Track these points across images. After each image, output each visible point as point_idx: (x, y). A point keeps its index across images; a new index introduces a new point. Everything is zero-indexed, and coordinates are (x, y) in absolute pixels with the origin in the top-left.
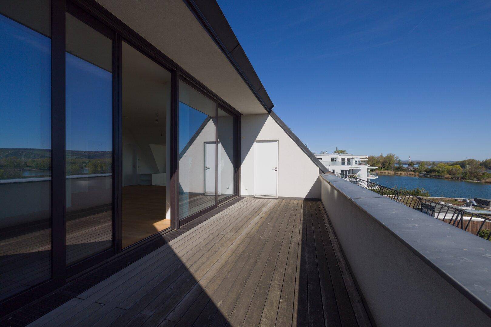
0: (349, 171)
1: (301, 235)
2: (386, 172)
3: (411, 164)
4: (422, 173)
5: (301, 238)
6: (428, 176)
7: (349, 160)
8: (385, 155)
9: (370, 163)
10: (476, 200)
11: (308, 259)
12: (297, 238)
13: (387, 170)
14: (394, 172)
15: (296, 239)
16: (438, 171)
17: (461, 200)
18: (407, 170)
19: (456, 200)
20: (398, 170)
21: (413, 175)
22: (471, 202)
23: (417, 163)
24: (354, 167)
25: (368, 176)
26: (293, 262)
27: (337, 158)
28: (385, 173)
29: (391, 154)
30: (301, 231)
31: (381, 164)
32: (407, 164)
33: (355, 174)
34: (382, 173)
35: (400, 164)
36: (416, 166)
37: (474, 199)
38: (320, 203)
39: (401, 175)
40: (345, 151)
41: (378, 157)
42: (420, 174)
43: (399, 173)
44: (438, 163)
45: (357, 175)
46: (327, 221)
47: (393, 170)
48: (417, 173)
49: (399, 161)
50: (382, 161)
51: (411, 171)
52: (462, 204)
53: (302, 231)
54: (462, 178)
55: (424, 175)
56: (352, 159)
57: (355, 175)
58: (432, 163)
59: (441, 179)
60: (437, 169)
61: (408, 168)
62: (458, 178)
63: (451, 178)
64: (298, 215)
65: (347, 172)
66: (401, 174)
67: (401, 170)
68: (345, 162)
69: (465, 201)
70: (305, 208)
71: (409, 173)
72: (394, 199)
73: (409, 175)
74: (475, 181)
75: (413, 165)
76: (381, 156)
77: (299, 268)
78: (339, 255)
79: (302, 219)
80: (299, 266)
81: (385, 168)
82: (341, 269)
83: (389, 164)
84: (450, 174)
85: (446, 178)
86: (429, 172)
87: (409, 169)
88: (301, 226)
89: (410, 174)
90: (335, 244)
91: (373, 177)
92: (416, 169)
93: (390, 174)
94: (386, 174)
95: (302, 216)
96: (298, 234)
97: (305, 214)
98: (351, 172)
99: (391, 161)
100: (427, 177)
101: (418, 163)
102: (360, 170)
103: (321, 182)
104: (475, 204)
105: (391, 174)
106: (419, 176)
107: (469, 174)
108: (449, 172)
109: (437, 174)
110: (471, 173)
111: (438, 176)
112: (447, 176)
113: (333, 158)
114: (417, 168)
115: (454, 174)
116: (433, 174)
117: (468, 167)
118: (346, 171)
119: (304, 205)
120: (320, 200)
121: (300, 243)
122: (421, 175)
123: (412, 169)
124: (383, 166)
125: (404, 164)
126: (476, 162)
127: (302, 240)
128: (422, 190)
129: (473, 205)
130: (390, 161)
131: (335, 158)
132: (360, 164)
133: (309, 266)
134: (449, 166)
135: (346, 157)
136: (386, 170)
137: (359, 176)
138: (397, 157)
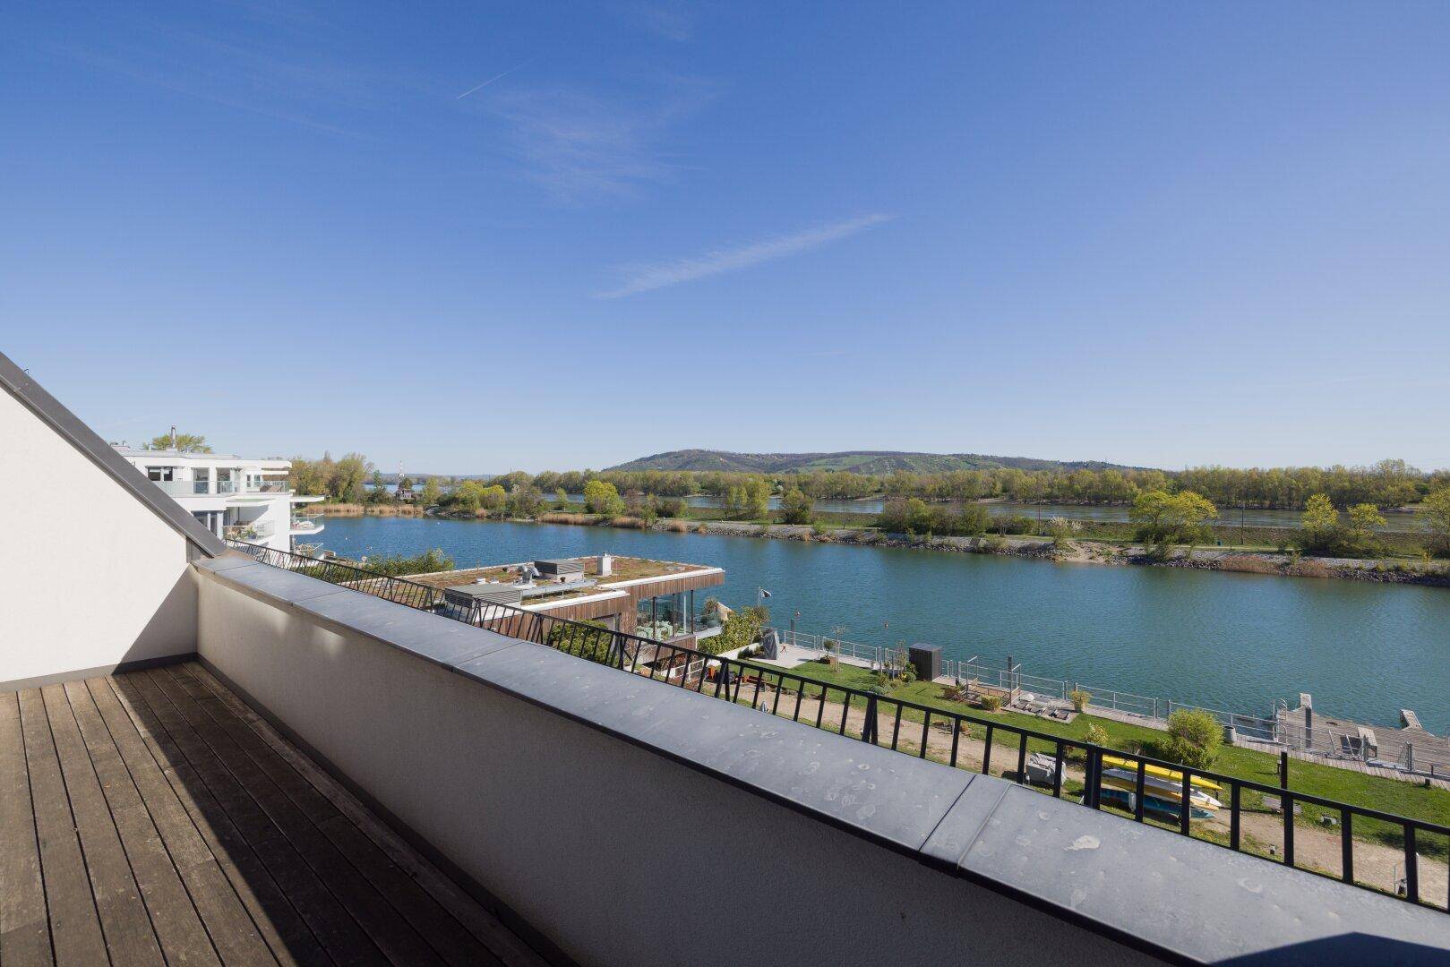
0: (227, 513)
1: (203, 824)
2: (342, 507)
3: (405, 483)
4: (431, 507)
5: (210, 836)
6: (443, 514)
7: (224, 474)
8: (336, 458)
9: (293, 481)
10: (538, 565)
11: (291, 898)
12: (195, 845)
13: (344, 501)
14: (362, 508)
15: (193, 850)
16: (464, 502)
17: (513, 567)
18: (396, 500)
19: (505, 570)
20: (373, 501)
21: (410, 513)
22: (530, 571)
23: (419, 479)
24: (243, 496)
25: (293, 526)
26: (242, 939)
27: (176, 468)
28: (338, 511)
29: (354, 454)
30: (195, 811)
31: (327, 486)
32: (394, 484)
33: (248, 523)
34: (330, 511)
35: (380, 484)
36: (417, 489)
37: (533, 563)
38: (198, 668)
39: (382, 515)
40: (200, 440)
41: (318, 464)
42: (427, 509)
43: (377, 509)
44: (464, 481)
45: (254, 525)
46: (270, 734)
47: (361, 501)
48: (420, 508)
49: (377, 474)
50: (328, 476)
51: (406, 502)
52: (515, 576)
53: (197, 810)
54: (508, 515)
55: (435, 513)
56: (238, 470)
57: (247, 527)
58: (449, 479)
59: (469, 519)
60: (462, 495)
61: (398, 495)
62: (500, 515)
63: (489, 517)
64: (134, 750)
65: (220, 518)
66: (381, 512)
67: (381, 502)
68: (207, 484)
69: (520, 569)
70: (141, 707)
71: (400, 508)
72: (717, 695)
73: (400, 515)
74: (528, 520)
75: (411, 485)
76: (327, 460)
77: (280, 943)
78: (377, 831)
79: (163, 760)
80: (274, 939)
81: (337, 495)
82: (408, 868)
83: (349, 484)
84: (486, 508)
85: (478, 517)
86: (445, 503)
87: (402, 498)
88: (182, 790)
89: (404, 512)
90: (345, 803)
91: (310, 529)
92: (418, 498)
93: (351, 514)
94: (342, 514)
95: (156, 749)
96: (190, 827)
97: (164, 737)
98: (234, 518)
99: (355, 476)
100: (441, 518)
101: (422, 480)
102: (265, 508)
103: (196, 590)
104: (538, 574)
105: (356, 514)
106: (425, 516)
107: (517, 505)
108: (485, 503)
109: (461, 507)
110: (521, 502)
111: (464, 512)
112: (481, 511)
113: (159, 468)
114: (420, 495)
115: (493, 507)
116: (454, 508)
117: (516, 490)
118: (214, 513)
119: (128, 697)
120: (194, 657)
121: (223, 856)
122: (428, 512)
123: (408, 496)
124: (331, 490)
125: (388, 484)
126: (528, 478)
127: (222, 841)
128: (439, 555)
129: (535, 577)
130: (351, 475)
131: (165, 468)
132: (265, 489)
133: (309, 916)
134: (484, 486)
135: (212, 465)
136: (340, 501)
137: (262, 528)
138: (370, 465)
